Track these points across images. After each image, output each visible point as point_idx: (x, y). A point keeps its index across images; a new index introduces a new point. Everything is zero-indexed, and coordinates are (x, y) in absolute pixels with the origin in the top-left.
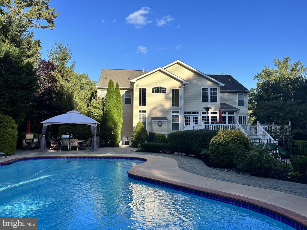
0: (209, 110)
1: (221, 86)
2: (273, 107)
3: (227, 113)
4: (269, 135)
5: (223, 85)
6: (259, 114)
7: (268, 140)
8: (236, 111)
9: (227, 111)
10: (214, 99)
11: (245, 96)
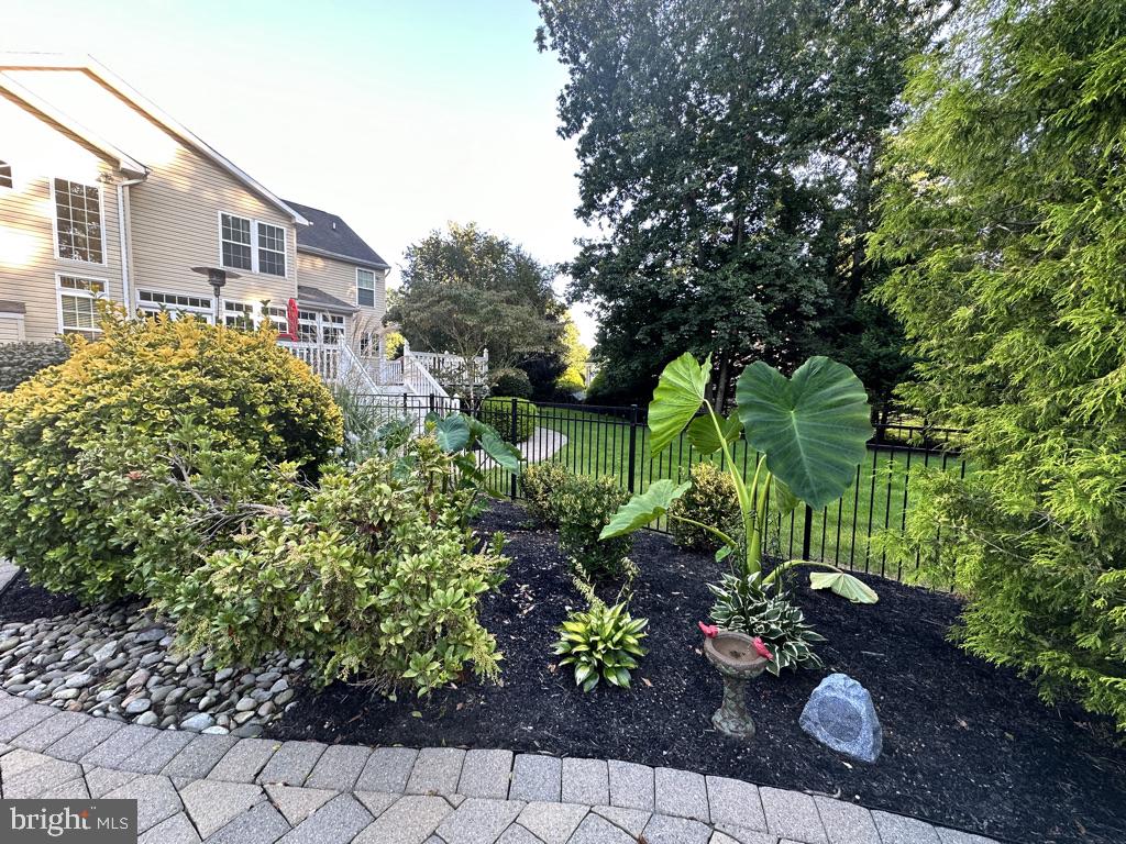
0: (223, 284)
1: (296, 226)
2: (449, 298)
3: (319, 317)
4: (435, 382)
5: (306, 223)
6: (408, 315)
7: (432, 397)
8: (349, 315)
9: (320, 311)
10: (272, 265)
11: (377, 279)
